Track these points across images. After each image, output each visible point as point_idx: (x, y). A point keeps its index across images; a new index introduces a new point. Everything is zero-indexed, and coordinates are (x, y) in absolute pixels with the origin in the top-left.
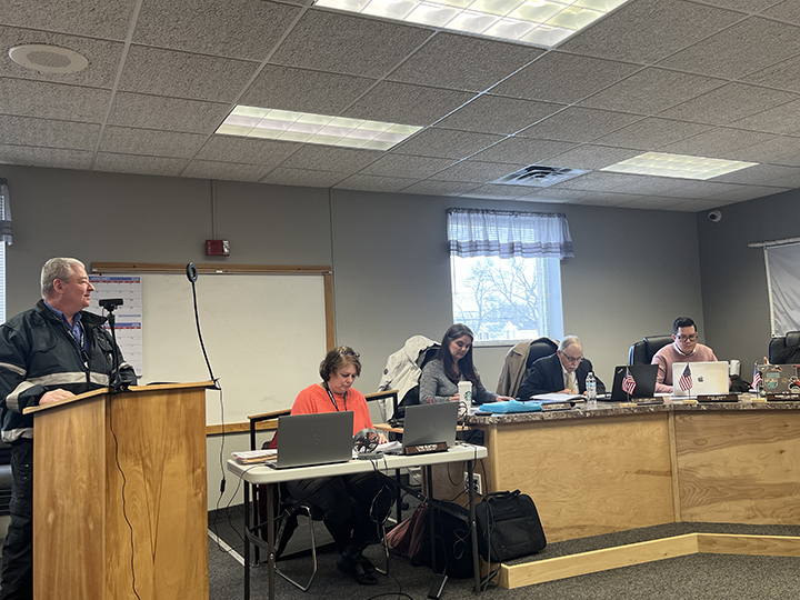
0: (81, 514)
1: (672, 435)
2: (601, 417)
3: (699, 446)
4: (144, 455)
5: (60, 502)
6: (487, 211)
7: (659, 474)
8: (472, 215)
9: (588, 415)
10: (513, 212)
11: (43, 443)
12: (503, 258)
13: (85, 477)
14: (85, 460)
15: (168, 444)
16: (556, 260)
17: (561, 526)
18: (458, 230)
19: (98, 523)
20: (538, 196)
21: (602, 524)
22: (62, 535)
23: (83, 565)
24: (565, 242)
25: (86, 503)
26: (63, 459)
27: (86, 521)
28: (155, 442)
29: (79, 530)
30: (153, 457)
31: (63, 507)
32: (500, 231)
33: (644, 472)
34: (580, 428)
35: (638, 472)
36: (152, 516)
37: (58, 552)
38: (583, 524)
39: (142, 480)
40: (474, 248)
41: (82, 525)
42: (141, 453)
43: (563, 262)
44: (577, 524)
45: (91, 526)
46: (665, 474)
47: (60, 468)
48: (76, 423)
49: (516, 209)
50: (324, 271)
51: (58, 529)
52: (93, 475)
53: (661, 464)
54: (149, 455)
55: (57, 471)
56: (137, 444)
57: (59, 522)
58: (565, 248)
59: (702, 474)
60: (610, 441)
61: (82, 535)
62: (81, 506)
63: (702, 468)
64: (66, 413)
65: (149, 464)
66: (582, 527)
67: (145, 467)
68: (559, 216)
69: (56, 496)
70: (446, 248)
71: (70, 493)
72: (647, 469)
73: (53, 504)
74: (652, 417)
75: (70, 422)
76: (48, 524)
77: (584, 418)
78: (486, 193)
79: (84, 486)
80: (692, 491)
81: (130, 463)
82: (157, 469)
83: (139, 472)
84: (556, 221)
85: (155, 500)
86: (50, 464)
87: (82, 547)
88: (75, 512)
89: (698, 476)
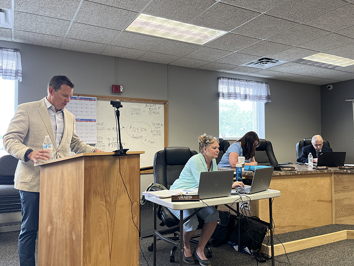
0: (68, 230)
1: (333, 184)
2: (305, 174)
3: (345, 189)
4: (106, 194)
5: (55, 220)
6: (236, 79)
7: (327, 202)
8: (229, 81)
9: (299, 173)
10: (247, 80)
11: (46, 184)
12: (241, 100)
13: (71, 207)
14: (71, 197)
15: (119, 187)
16: (263, 103)
17: (286, 225)
18: (223, 87)
19: (78, 236)
20: (258, 74)
21: (303, 225)
22: (56, 240)
23: (68, 261)
24: (268, 95)
25: (71, 223)
26: (58, 194)
27: (71, 234)
28: (112, 187)
29: (66, 239)
30: (111, 196)
31: (57, 223)
32: (241, 88)
33: (321, 201)
34: (295, 179)
35: (318, 201)
36: (110, 231)
37: (53, 251)
38: (295, 224)
39: (105, 209)
40: (229, 95)
41: (68, 236)
42: (104, 193)
43: (266, 104)
44: (292, 225)
45: (74, 238)
46: (329, 202)
47: (55, 199)
48: (65, 174)
49: (248, 79)
50: (165, 103)
51: (54, 236)
52: (76, 206)
53: (328, 197)
54: (109, 194)
55: (54, 202)
56: (102, 188)
57: (54, 232)
58: (268, 97)
59: (346, 202)
60: (307, 186)
61: (68, 243)
62: (68, 224)
63: (346, 200)
64: (60, 168)
65: (109, 200)
66: (294, 226)
67: (106, 202)
68: (266, 83)
69: (52, 217)
70: (218, 95)
71: (61, 215)
72: (322, 199)
73: (51, 221)
74: (325, 175)
75: (62, 173)
76: (47, 233)
77: (298, 175)
78: (237, 71)
79: (70, 213)
80: (341, 210)
81: (98, 199)
82: (113, 203)
83: (103, 205)
84: (264, 85)
85: (112, 221)
86: (49, 197)
87: (68, 249)
88: (64, 228)
89: (344, 203)
